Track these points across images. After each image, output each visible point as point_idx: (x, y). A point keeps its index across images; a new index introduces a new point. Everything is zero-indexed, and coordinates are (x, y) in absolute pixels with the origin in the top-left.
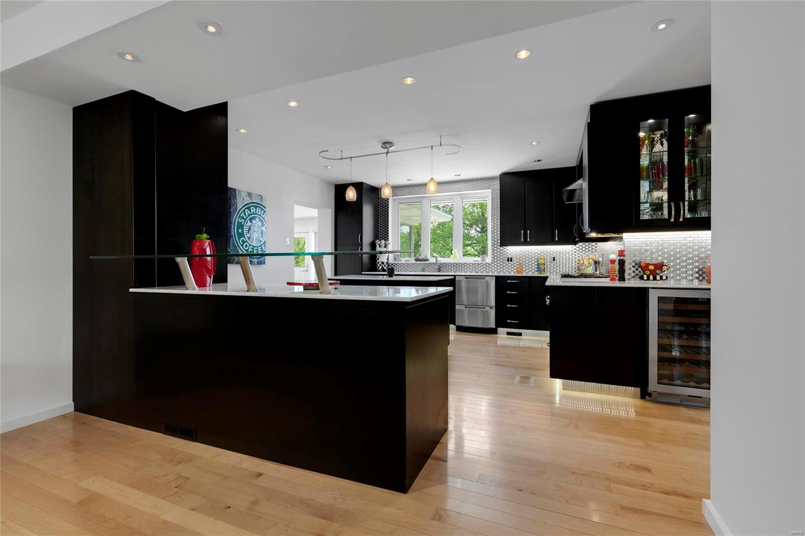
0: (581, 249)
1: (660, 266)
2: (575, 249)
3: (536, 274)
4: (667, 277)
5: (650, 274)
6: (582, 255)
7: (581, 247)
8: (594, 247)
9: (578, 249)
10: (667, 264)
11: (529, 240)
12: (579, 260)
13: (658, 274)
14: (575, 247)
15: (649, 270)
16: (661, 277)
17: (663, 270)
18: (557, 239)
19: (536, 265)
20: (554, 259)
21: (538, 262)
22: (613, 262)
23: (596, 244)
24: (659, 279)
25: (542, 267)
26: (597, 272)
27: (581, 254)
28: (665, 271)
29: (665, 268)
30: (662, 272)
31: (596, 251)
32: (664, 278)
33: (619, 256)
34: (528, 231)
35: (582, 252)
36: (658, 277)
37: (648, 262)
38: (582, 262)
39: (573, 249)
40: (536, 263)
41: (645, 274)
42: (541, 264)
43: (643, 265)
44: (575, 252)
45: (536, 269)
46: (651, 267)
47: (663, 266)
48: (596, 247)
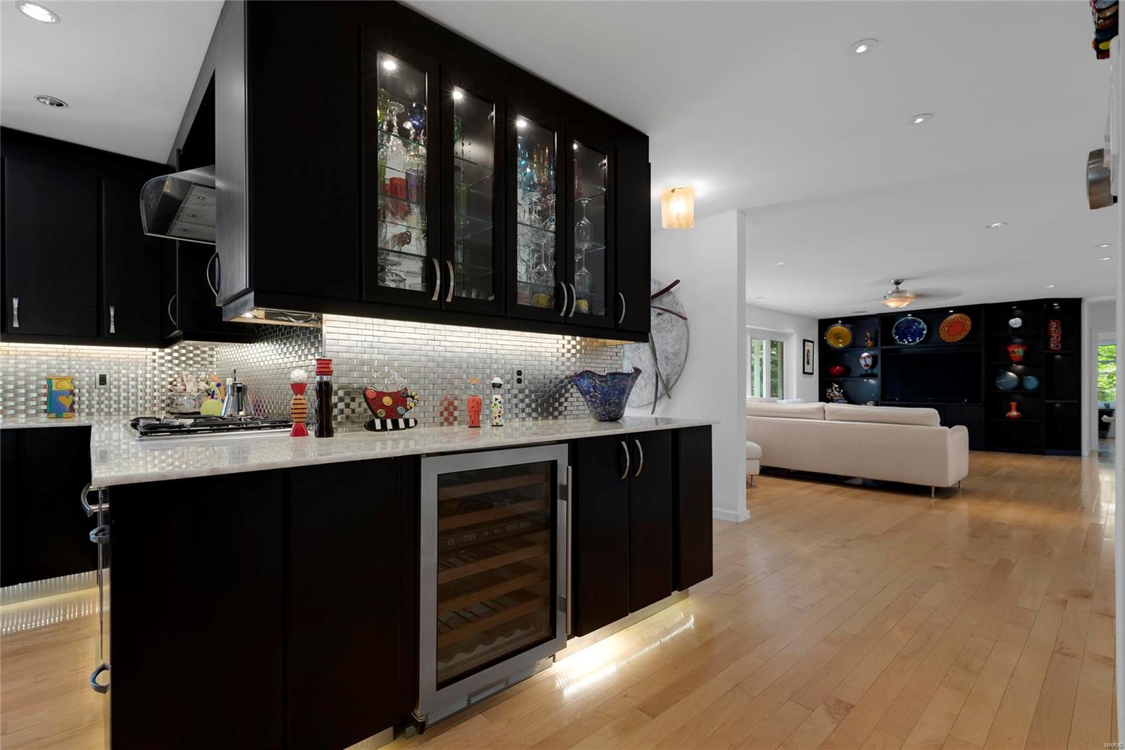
0: (177, 358)
1: (401, 398)
2: (162, 358)
3: (44, 421)
4: (416, 422)
5: (387, 416)
6: (178, 373)
7: (176, 355)
8: (206, 356)
9: (169, 358)
10: (414, 394)
11: (16, 325)
12: (171, 383)
13: (401, 416)
14: (162, 354)
15: (383, 406)
16: (406, 422)
17: (408, 407)
18: (112, 330)
19: (45, 395)
20: (103, 380)
21: (49, 386)
22: (299, 388)
23: (212, 349)
24: (404, 427)
25: (66, 402)
26: (242, 413)
27: (177, 369)
28: (411, 408)
29: (410, 402)
30: (407, 410)
31: (211, 363)
32: (412, 423)
33: (318, 373)
34: (16, 302)
35: (177, 365)
36: (401, 423)
37: (380, 389)
38: (180, 387)
39: (156, 357)
40: (44, 391)
41: (377, 417)
42: (62, 393)
43: (371, 395)
44: (162, 365)
45: (45, 407)
46: (387, 401)
47: (408, 396)
48: (212, 356)
